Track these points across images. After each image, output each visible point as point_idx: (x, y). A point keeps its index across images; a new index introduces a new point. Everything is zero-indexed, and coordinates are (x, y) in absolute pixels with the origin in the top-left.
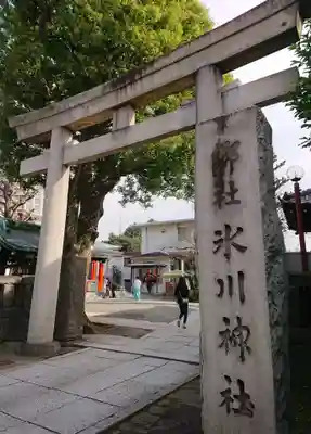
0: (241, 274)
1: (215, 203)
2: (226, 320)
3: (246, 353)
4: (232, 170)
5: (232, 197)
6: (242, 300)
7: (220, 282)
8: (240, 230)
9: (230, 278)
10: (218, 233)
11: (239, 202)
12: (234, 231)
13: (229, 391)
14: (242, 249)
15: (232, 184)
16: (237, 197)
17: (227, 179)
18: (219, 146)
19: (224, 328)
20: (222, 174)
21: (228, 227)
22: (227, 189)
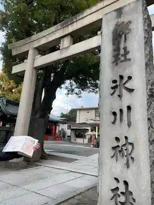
0: (129, 108)
1: (113, 62)
2: (117, 139)
3: (130, 161)
4: (126, 39)
5: (125, 57)
6: (129, 125)
7: (114, 114)
8: (130, 78)
9: (121, 111)
10: (115, 82)
11: (130, 60)
12: (125, 79)
13: (117, 189)
15: (125, 49)
16: (128, 57)
17: (122, 46)
18: (117, 25)
19: (116, 144)
20: (119, 43)
22: (122, 52)
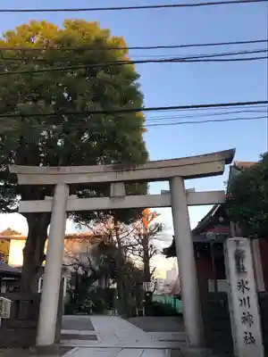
1: (237, 272)
2: (244, 313)
3: (251, 323)
4: (242, 261)
5: (243, 270)
6: (249, 306)
7: (241, 300)
8: (247, 282)
9: (244, 299)
10: (239, 283)
11: (246, 272)
13: (246, 337)
14: (248, 289)
15: (243, 266)
19: (243, 316)
20: (239, 261)
21: (242, 281)
